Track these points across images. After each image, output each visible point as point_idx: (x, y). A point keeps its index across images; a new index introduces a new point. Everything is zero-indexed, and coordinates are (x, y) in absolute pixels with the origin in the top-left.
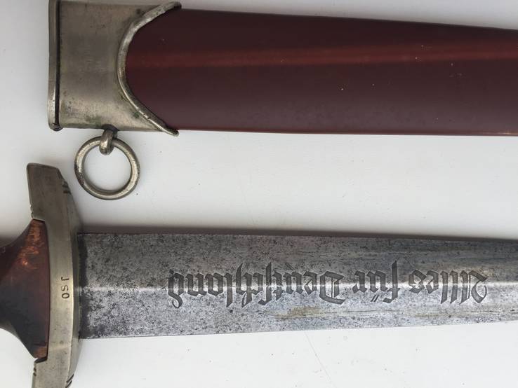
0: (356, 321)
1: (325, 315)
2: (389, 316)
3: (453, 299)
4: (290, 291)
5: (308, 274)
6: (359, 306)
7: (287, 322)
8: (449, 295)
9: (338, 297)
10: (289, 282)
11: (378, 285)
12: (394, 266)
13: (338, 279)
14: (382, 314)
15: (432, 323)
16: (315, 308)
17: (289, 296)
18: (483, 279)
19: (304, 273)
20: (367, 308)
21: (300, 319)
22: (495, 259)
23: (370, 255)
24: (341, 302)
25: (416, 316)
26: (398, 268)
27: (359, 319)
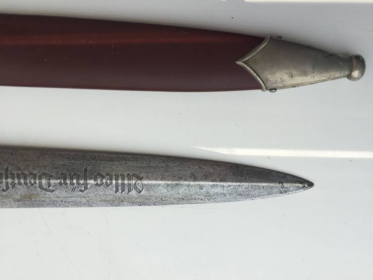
0: (63, 203)
1: (44, 199)
2: (84, 200)
3: (123, 191)
4: (20, 184)
5: (31, 174)
6: (64, 194)
7: (20, 202)
8: (120, 188)
9: (50, 188)
10: (19, 178)
11: (75, 181)
12: (86, 170)
13: (50, 177)
14: (79, 199)
15: (112, 205)
16: (37, 194)
17: (20, 187)
18: (141, 179)
19: (29, 173)
20: (70, 195)
21: (28, 201)
22: (148, 167)
23: (71, 163)
24: (53, 191)
25: (101, 201)
26: (88, 171)
27: (65, 202)
